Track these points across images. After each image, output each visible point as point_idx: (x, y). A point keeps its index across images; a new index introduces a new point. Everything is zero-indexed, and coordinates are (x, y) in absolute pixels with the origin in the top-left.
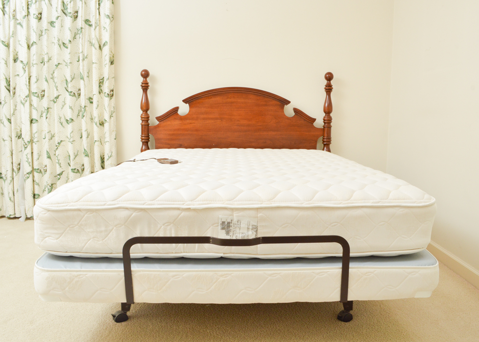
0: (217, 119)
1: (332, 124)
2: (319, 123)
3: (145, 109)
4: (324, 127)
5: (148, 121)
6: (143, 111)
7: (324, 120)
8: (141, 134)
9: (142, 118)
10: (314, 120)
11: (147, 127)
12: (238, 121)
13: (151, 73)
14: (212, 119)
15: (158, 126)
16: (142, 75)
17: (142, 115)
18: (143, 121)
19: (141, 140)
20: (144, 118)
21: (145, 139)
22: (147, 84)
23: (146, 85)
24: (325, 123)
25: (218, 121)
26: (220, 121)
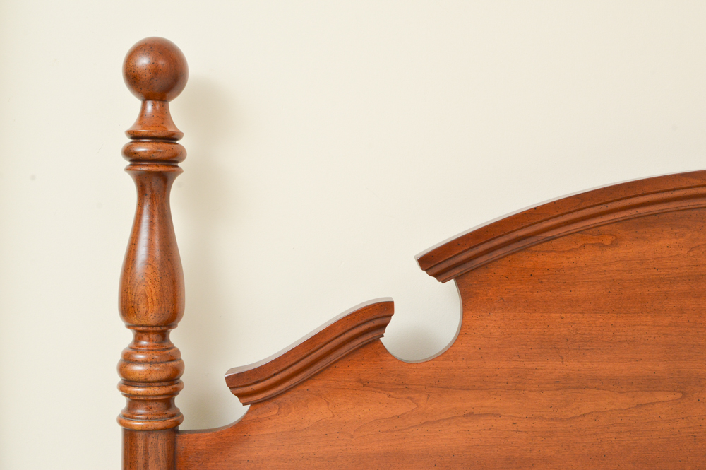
0: (651, 383)
3: (151, 315)
5: (168, 401)
6: (139, 335)
9: (128, 381)
11: (162, 442)
13: (195, 68)
14: (616, 383)
15: (239, 435)
16: (133, 79)
17: (128, 359)
18: (133, 401)
20: (147, 383)
22: (172, 138)
23: (163, 149)
25: (660, 396)
26: (671, 396)
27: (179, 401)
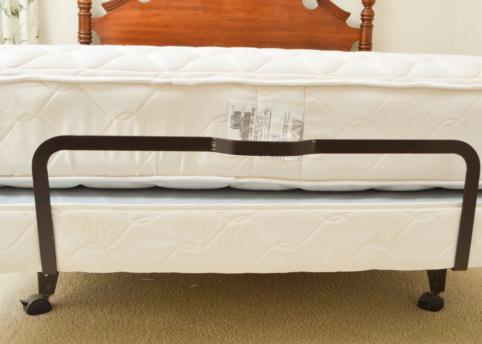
0: (198, 9)
1: (374, 22)
2: (355, 21)
4: (362, 26)
5: (89, 9)
7: (362, 15)
8: (77, 30)
9: (79, 4)
10: (348, 14)
11: (87, 18)
12: (231, 12)
14: (190, 8)
15: (105, 18)
18: (81, 8)
19: (78, 39)
20: (83, 4)
21: (85, 39)
24: (363, 20)
25: (200, 12)
26: (202, 12)
27: (91, 11)
